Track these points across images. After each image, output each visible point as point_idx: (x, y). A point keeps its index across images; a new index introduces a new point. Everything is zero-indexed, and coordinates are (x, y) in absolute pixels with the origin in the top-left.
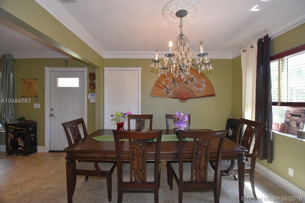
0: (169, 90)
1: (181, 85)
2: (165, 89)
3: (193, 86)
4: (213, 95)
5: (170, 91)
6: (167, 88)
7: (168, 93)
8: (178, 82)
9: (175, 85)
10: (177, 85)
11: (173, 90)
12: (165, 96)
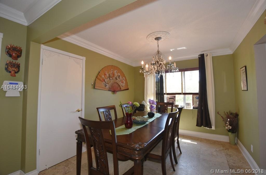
0: (107, 83)
1: (113, 80)
2: (104, 82)
3: (119, 81)
4: (128, 89)
5: (108, 85)
6: (105, 81)
7: (106, 86)
8: (112, 77)
9: (110, 80)
10: (111, 79)
11: (109, 84)
12: (104, 89)
